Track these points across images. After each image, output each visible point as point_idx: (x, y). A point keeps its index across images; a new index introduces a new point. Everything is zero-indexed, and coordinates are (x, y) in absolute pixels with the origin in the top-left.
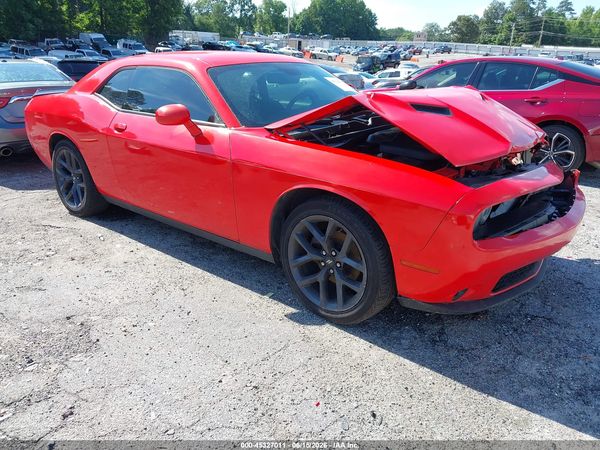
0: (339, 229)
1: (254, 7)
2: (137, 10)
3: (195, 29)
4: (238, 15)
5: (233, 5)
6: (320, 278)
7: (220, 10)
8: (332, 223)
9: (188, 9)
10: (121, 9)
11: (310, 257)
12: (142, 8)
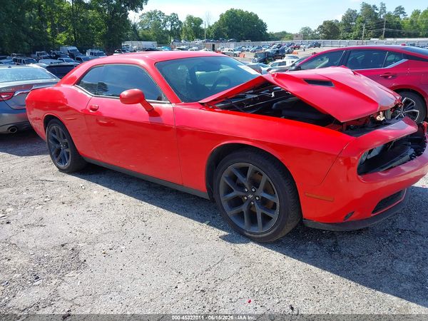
0: (256, 172)
1: (180, 22)
2: (99, 30)
3: (140, 40)
4: (169, 29)
5: (165, 22)
6: (244, 208)
7: (157, 26)
8: (251, 167)
9: (135, 26)
10: (88, 29)
11: (235, 193)
12: (102, 28)
